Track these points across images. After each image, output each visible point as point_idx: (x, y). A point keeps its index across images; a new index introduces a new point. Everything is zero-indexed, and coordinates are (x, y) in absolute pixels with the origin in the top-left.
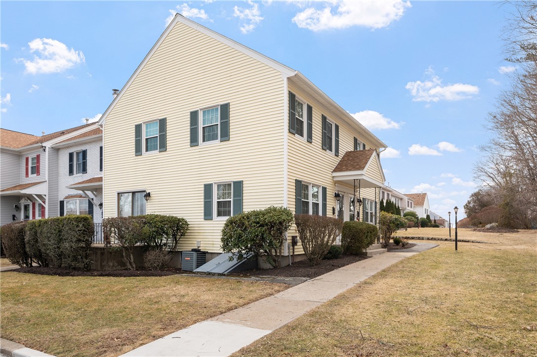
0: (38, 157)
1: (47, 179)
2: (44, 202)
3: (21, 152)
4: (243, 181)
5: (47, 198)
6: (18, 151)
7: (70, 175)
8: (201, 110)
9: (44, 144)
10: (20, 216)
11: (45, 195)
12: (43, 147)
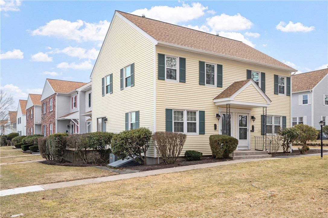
0: (76, 96)
1: (79, 110)
2: (78, 124)
3: (70, 95)
4: (139, 111)
5: (79, 121)
6: (68, 94)
7: (89, 107)
8: (124, 68)
9: (77, 90)
10: (70, 131)
11: (78, 119)
12: (77, 91)
